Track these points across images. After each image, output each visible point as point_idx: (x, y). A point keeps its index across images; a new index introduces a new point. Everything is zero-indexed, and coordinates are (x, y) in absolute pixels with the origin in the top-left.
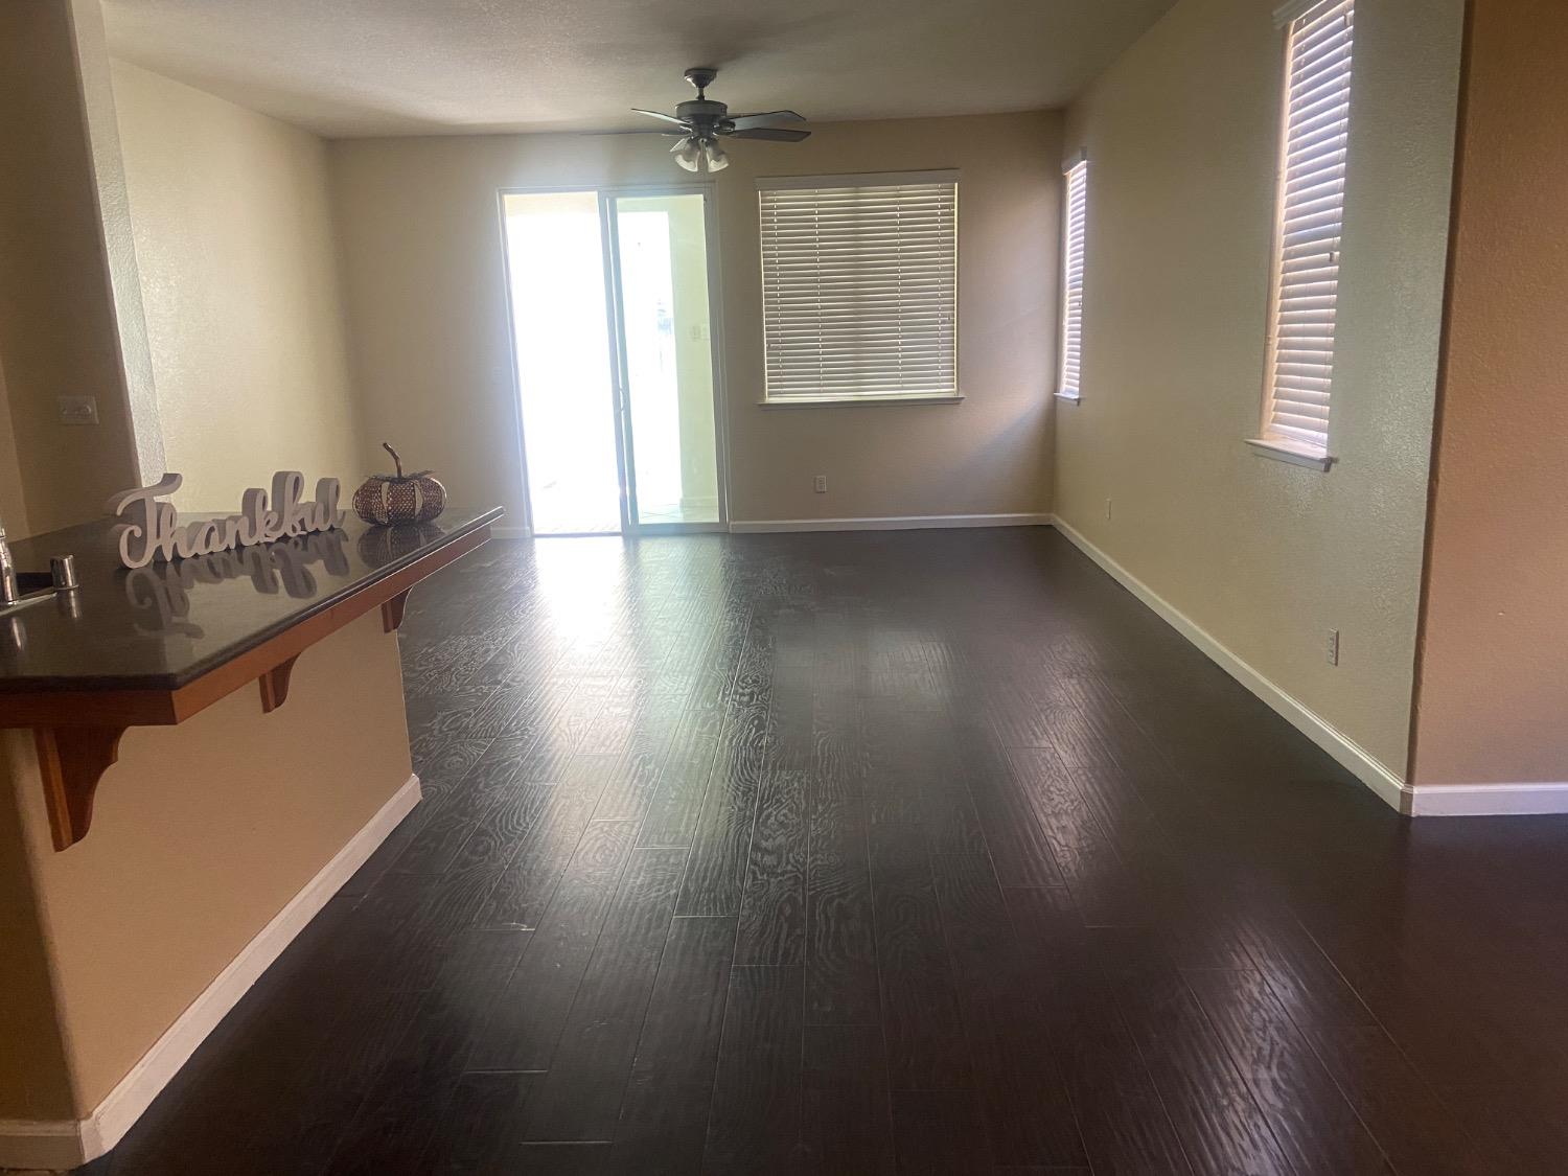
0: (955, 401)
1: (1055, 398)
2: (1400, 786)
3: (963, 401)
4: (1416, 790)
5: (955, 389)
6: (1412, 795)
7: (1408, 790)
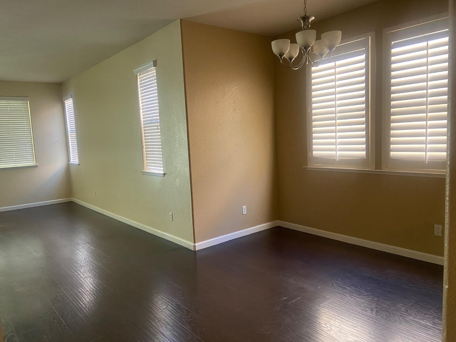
0: (35, 167)
1: (69, 164)
2: (193, 244)
3: (38, 166)
4: (196, 244)
5: (35, 163)
6: (195, 246)
7: (194, 245)
